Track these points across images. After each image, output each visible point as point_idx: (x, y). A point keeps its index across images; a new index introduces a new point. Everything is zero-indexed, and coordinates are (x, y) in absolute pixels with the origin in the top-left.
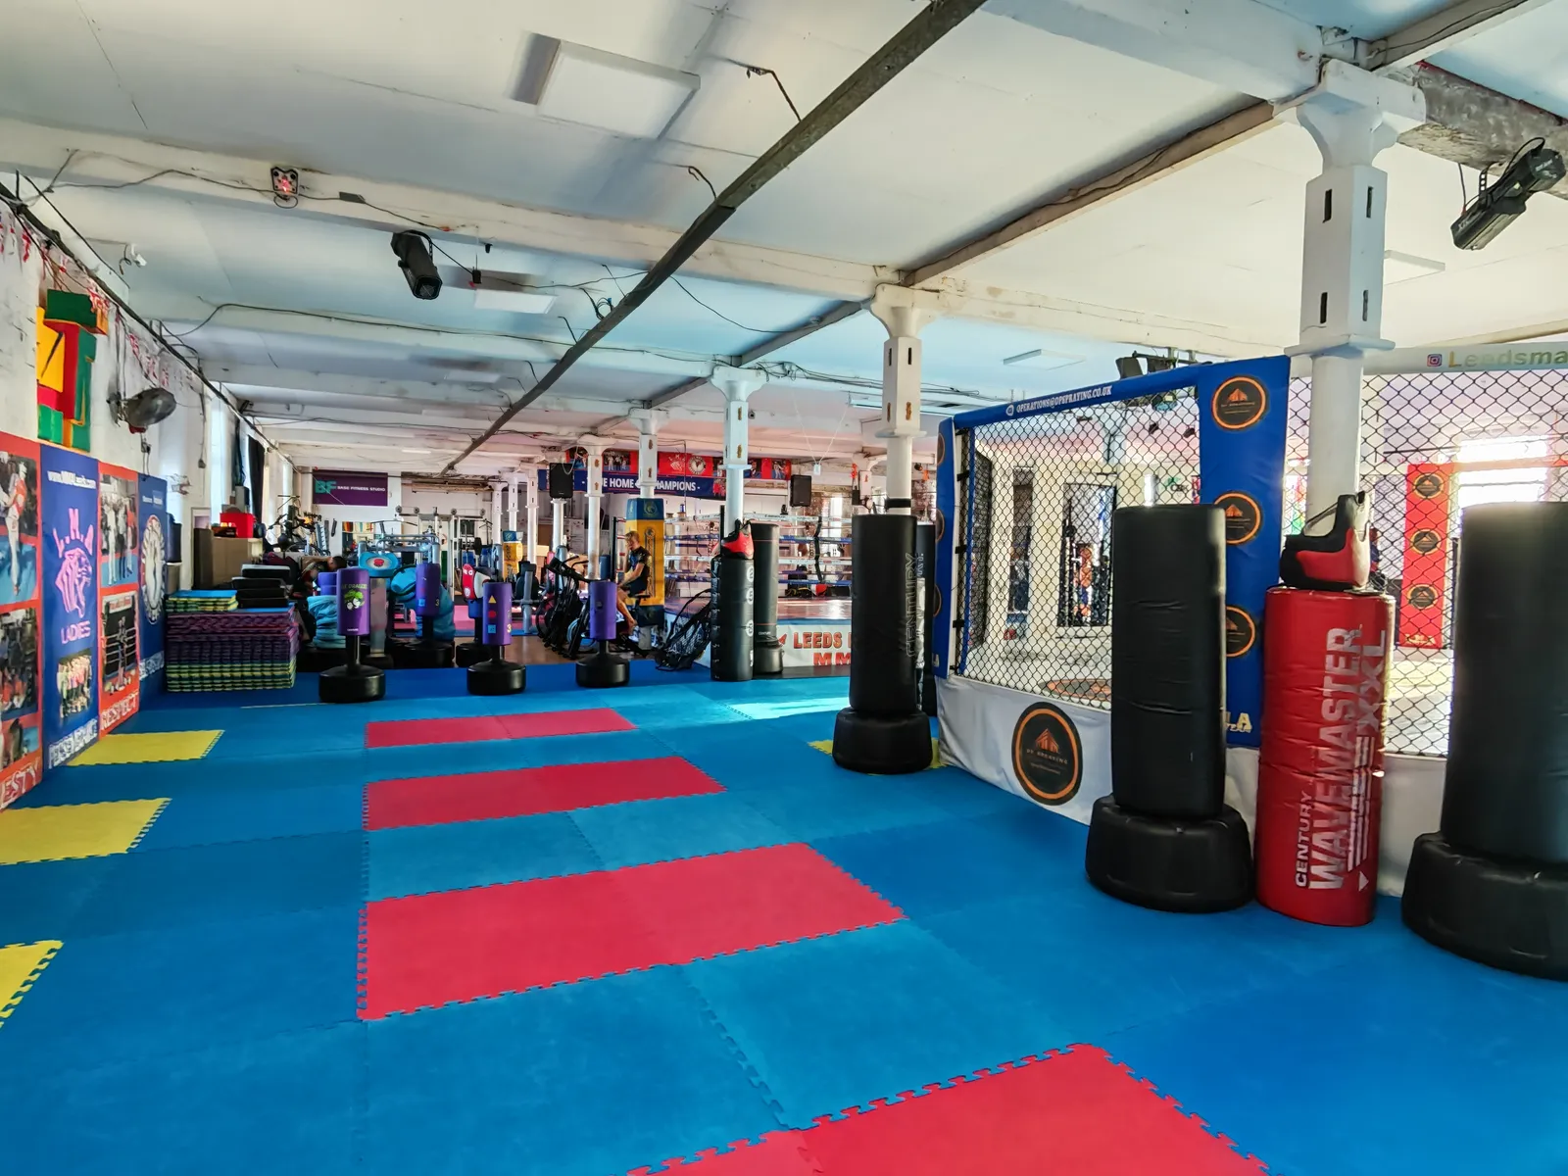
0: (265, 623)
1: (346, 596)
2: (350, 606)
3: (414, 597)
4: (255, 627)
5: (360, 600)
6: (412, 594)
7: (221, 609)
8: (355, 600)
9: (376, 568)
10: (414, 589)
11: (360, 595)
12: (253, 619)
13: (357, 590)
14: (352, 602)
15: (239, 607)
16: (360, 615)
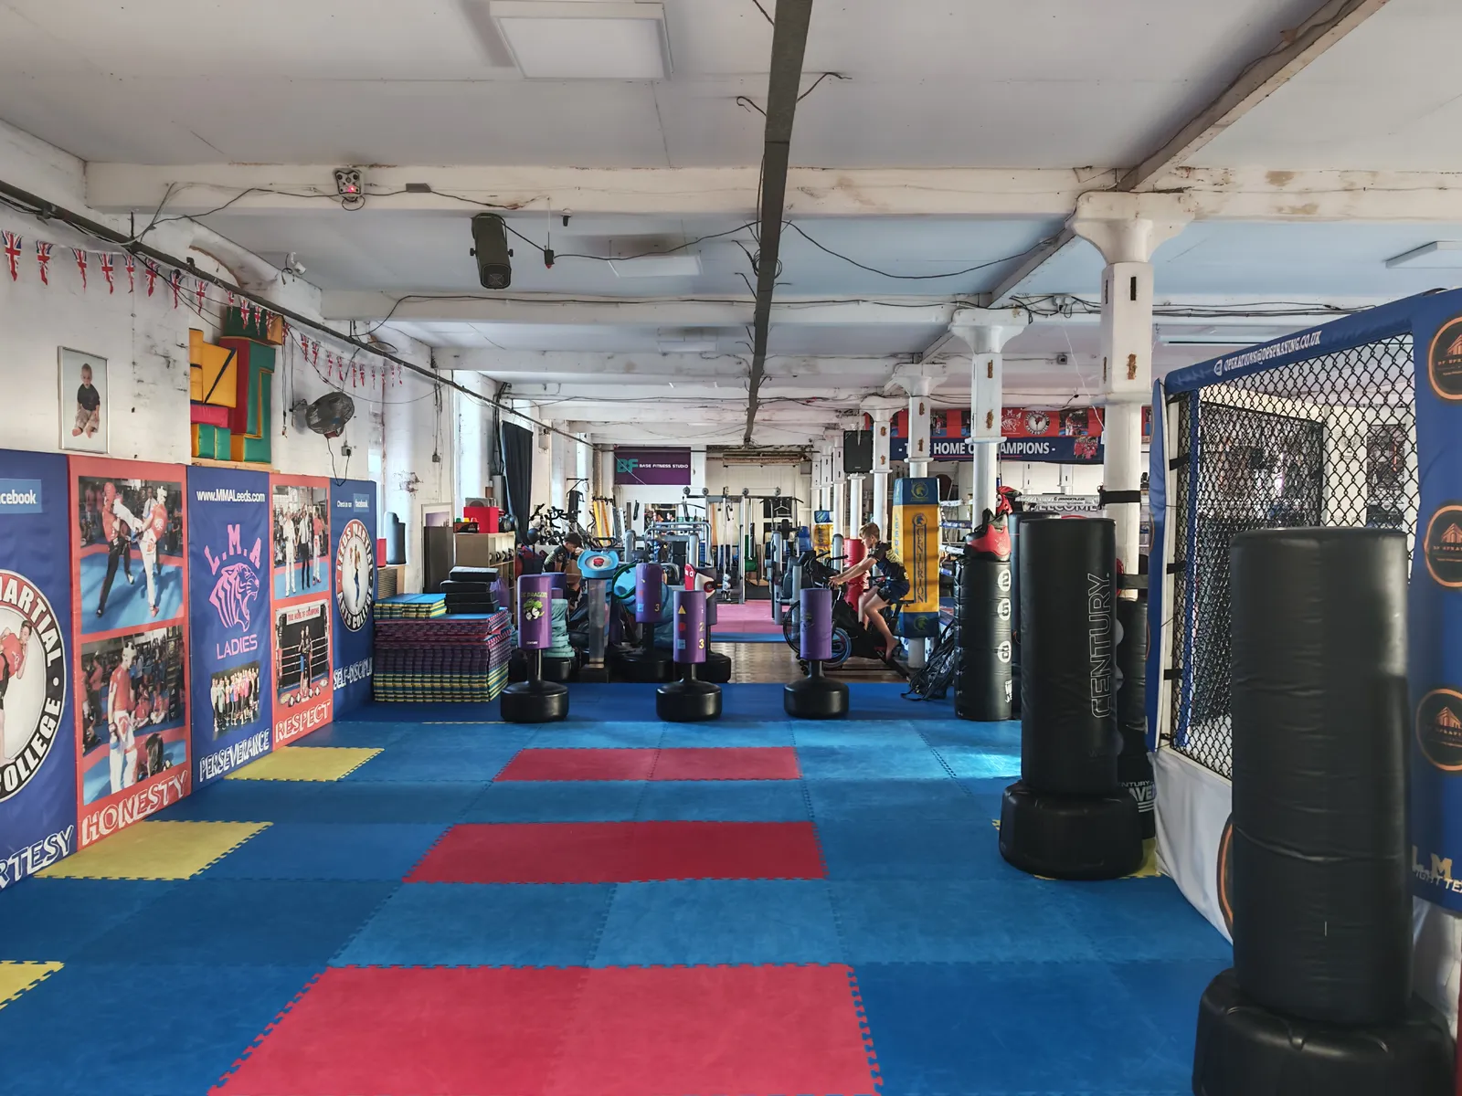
0: (463, 632)
1: (525, 605)
2: (529, 618)
3: (635, 601)
4: (456, 635)
5: (539, 610)
6: (632, 597)
7: (423, 615)
8: (534, 610)
9: (596, 568)
10: (633, 592)
11: (539, 604)
12: (453, 627)
13: (536, 599)
14: (531, 611)
15: (447, 612)
16: (541, 624)
